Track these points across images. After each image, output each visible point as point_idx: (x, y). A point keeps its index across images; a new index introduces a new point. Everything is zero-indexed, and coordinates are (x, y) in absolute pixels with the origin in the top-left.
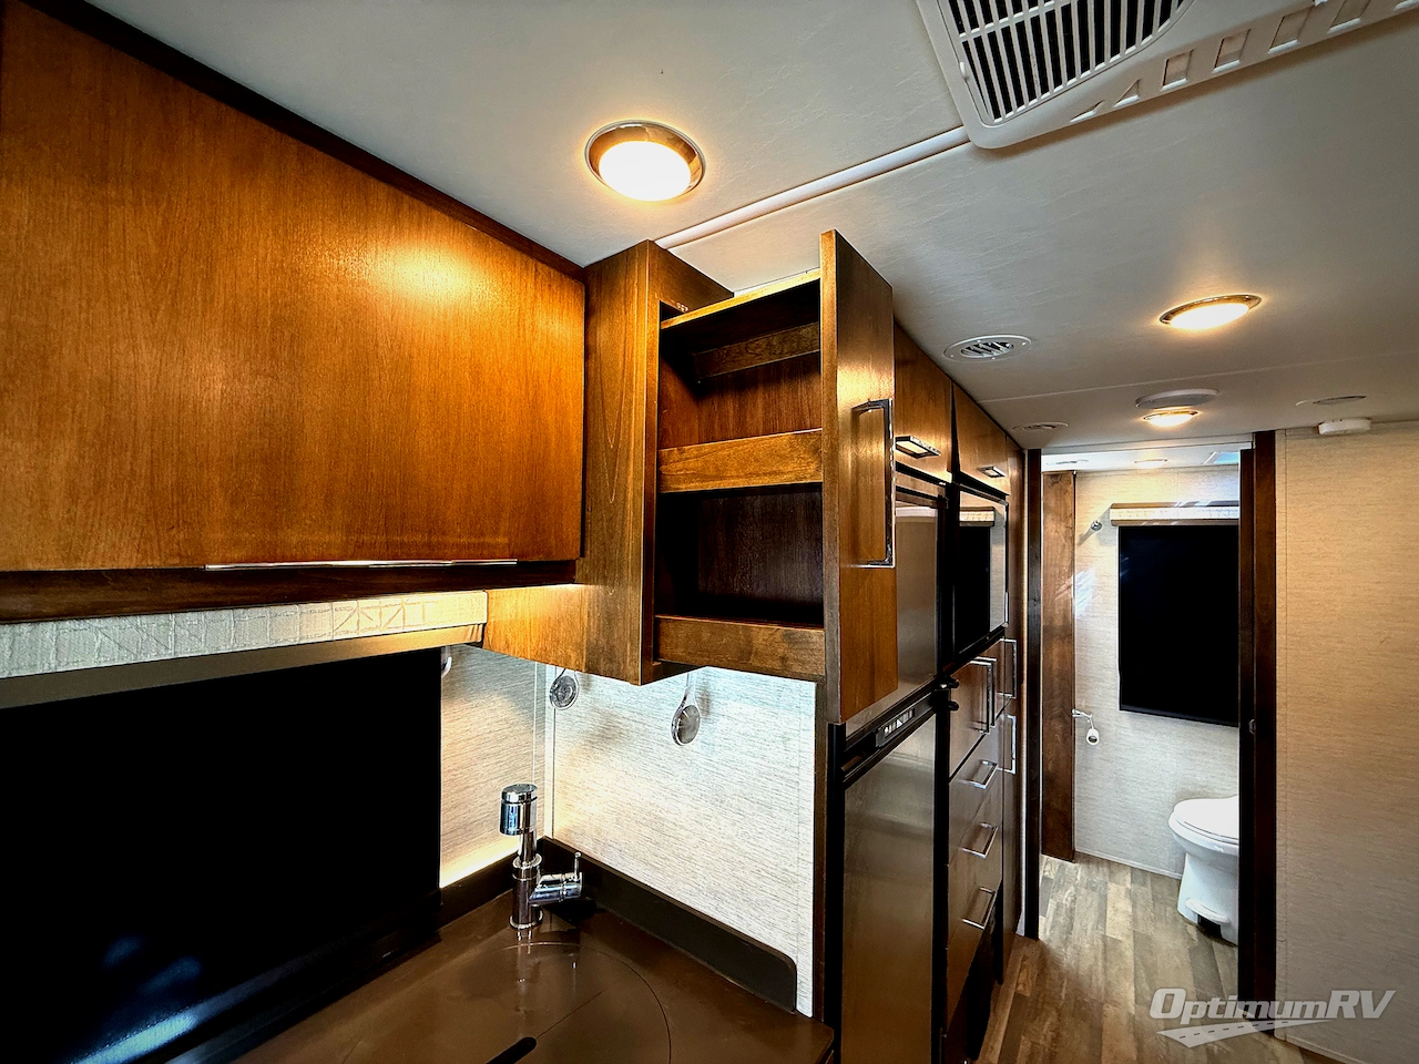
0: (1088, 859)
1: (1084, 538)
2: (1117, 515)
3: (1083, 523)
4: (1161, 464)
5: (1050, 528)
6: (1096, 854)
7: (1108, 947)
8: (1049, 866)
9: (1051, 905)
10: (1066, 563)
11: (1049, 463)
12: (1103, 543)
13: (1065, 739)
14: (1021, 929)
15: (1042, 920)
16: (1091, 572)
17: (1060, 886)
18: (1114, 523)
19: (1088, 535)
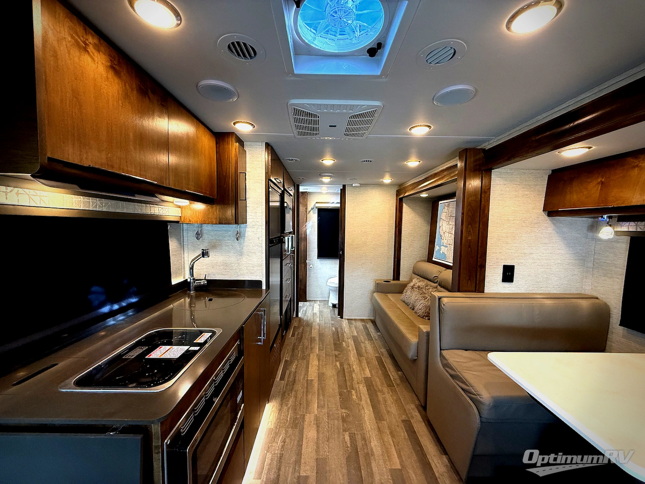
0: (310, 301)
1: (309, 212)
2: (317, 205)
3: (309, 208)
4: (327, 191)
5: (301, 208)
6: (312, 299)
7: (314, 314)
8: (301, 304)
9: (301, 310)
10: (305, 219)
11: (302, 189)
12: (314, 213)
13: (304, 269)
14: (295, 316)
15: (299, 314)
16: (311, 222)
17: (303, 307)
18: (316, 207)
19: (310, 211)
